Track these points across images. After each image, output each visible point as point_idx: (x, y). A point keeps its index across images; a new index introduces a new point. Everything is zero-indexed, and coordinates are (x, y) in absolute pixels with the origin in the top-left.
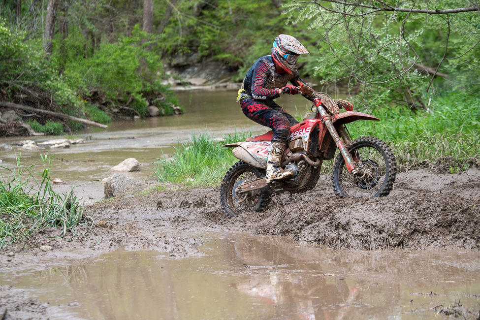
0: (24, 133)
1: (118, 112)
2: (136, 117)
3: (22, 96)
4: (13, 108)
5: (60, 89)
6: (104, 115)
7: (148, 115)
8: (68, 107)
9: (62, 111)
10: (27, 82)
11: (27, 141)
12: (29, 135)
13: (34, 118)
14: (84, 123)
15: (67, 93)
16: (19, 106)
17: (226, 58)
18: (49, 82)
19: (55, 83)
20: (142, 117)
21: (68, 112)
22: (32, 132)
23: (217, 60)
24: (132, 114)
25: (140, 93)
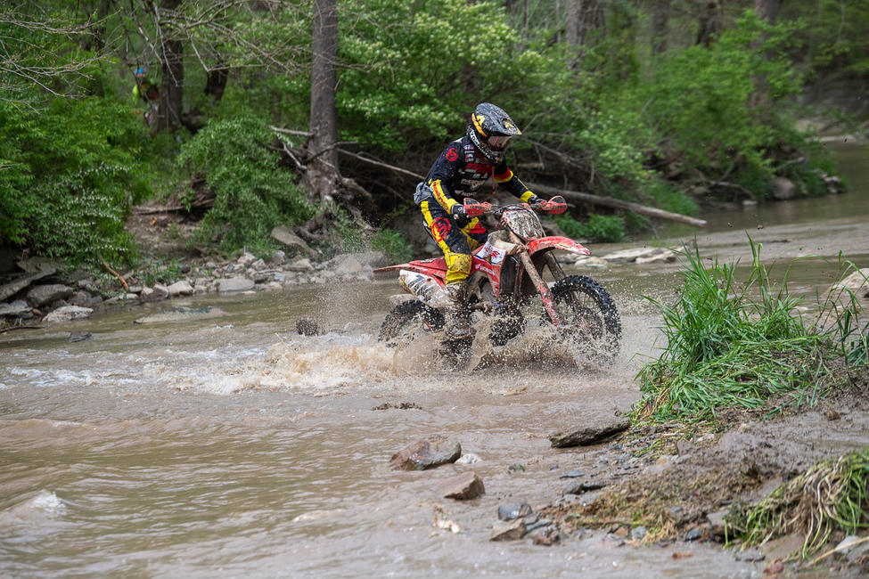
2: (747, 203)
3: (542, 165)
5: (608, 147)
7: (771, 199)
8: (622, 182)
9: (612, 193)
10: (550, 135)
15: (620, 154)
18: (585, 134)
19: (596, 136)
20: (759, 204)
24: (737, 197)
25: (758, 149)
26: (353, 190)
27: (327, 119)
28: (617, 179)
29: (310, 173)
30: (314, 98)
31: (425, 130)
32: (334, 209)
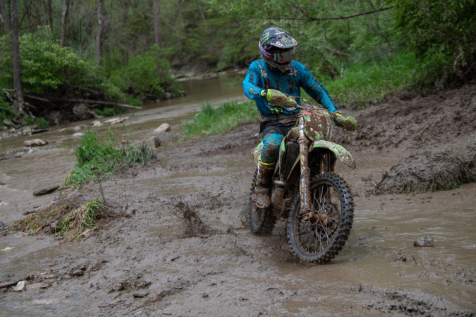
0: (92, 117)
1: (145, 99)
2: (157, 100)
3: (88, 94)
4: (83, 103)
5: (110, 88)
6: (138, 100)
7: (164, 99)
8: (116, 98)
9: (112, 101)
10: (90, 85)
11: (96, 121)
12: (95, 118)
13: (96, 107)
14: (126, 107)
15: (114, 90)
16: (87, 101)
17: (207, 58)
18: (103, 84)
19: (106, 85)
20: (161, 100)
21: (116, 101)
22: (96, 116)
23: (201, 59)
24: (154, 99)
25: (158, 85)
26: (29, 106)
27: (19, 85)
28: (113, 97)
29: (15, 102)
30: (15, 80)
31: (50, 87)
32: (23, 112)
